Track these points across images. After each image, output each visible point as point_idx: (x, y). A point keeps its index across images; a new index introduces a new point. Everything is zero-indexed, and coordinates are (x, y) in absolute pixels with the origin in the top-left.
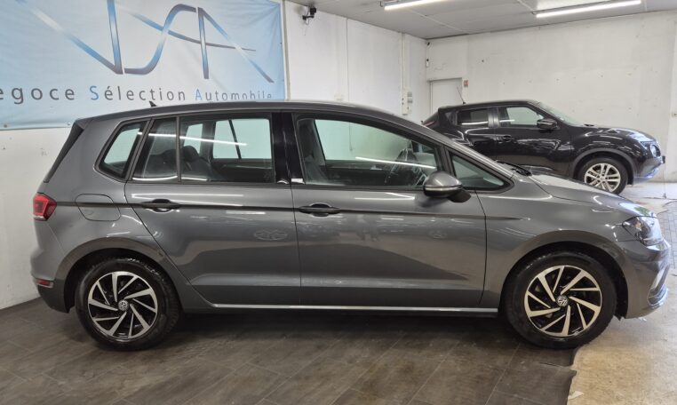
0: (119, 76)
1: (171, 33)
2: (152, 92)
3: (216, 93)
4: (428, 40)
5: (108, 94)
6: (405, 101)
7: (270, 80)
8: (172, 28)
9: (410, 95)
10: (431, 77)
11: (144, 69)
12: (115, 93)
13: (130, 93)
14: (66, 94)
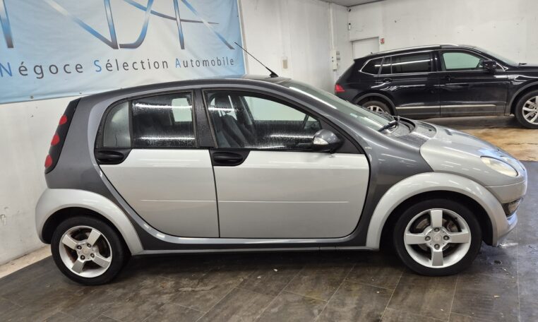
0: (116, 50)
1: (153, 12)
2: (142, 62)
3: (191, 61)
4: (349, 7)
5: (108, 66)
6: (335, 59)
7: (231, 48)
8: (153, 9)
9: (338, 54)
10: (352, 38)
11: (135, 43)
12: (114, 65)
13: (125, 65)
14: (77, 68)
